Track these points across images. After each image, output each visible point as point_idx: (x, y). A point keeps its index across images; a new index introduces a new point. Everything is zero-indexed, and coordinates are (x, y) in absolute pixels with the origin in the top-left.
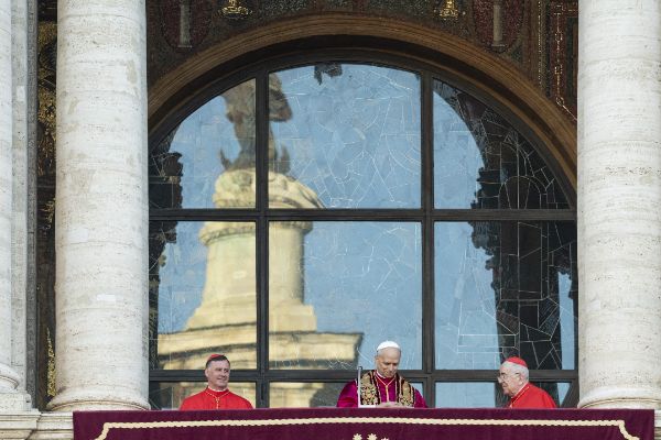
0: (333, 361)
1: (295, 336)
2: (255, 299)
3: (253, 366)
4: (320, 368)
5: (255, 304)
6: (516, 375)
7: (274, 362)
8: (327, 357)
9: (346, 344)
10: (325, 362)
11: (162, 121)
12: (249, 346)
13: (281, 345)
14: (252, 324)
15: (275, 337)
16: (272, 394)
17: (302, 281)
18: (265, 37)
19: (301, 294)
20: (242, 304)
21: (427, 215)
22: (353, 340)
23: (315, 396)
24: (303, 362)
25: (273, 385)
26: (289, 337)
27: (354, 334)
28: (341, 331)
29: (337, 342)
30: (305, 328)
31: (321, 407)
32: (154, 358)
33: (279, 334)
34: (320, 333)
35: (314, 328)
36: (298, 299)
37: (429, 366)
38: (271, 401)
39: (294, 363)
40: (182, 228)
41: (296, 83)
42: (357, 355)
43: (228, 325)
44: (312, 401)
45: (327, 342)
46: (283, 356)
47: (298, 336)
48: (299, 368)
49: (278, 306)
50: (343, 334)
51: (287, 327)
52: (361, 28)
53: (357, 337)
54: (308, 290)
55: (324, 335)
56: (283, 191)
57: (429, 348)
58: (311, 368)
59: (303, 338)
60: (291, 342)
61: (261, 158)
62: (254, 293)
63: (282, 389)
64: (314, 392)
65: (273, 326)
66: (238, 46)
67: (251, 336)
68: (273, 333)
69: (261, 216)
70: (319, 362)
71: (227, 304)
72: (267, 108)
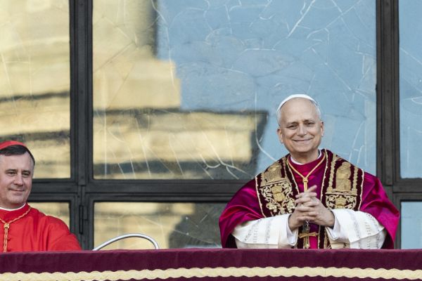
0: (213, 163)
1: (141, 117)
2: (67, 48)
3: (64, 173)
4: (188, 176)
5: (68, 58)
7: (102, 166)
8: (202, 156)
9: (235, 131)
10: (197, 166)
12: (56, 136)
13: (117, 134)
14: (62, 95)
15: (105, 118)
16: (99, 225)
17: (154, 15)
19: (152, 40)
20: (43, 57)
22: (248, 125)
23: (178, 227)
24: (157, 165)
25: (101, 207)
26: (130, 119)
27: (249, 113)
28: (227, 108)
29: (221, 129)
30: (159, 102)
31: (189, 248)
33: (112, 112)
34: (187, 112)
35: (176, 102)
36: (146, 50)
37: (389, 172)
38: (97, 237)
39: (140, 167)
42: (255, 151)
43: (17, 98)
44: (173, 238)
45: (200, 128)
46: (119, 154)
47: (148, 117)
48: (148, 176)
49: (111, 61)
50: (231, 113)
51: (128, 101)
53: (257, 120)
54: (164, 32)
55: (194, 116)
57: (388, 140)
58: (170, 176)
59: (157, 122)
60: (133, 128)
62: (66, 38)
63: (117, 215)
64: (176, 220)
65: (101, 99)
67: (59, 118)
68: (101, 113)
70: (187, 165)
71: (16, 58)
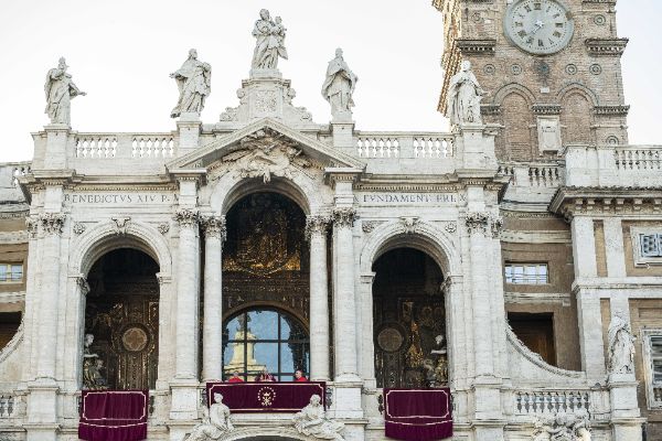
3: (243, 372)
6: (299, 374)
7: (248, 372)
8: (258, 370)
11: (225, 323)
12: (243, 368)
13: (249, 368)
18: (247, 305)
20: (241, 359)
21: (279, 341)
24: (254, 372)
25: (248, 377)
26: (251, 366)
28: (261, 365)
30: (254, 364)
32: (223, 370)
33: (249, 365)
35: (256, 364)
36: (253, 359)
37: (280, 372)
39: (252, 372)
40: (229, 344)
41: (252, 314)
43: (238, 364)
45: (258, 367)
46: (250, 370)
47: (253, 366)
49: (249, 360)
51: (251, 364)
52: (266, 303)
54: (255, 356)
56: (250, 336)
57: (279, 369)
61: (246, 329)
62: (244, 357)
66: (240, 307)
69: (245, 342)
71: (238, 359)
72: (247, 319)
